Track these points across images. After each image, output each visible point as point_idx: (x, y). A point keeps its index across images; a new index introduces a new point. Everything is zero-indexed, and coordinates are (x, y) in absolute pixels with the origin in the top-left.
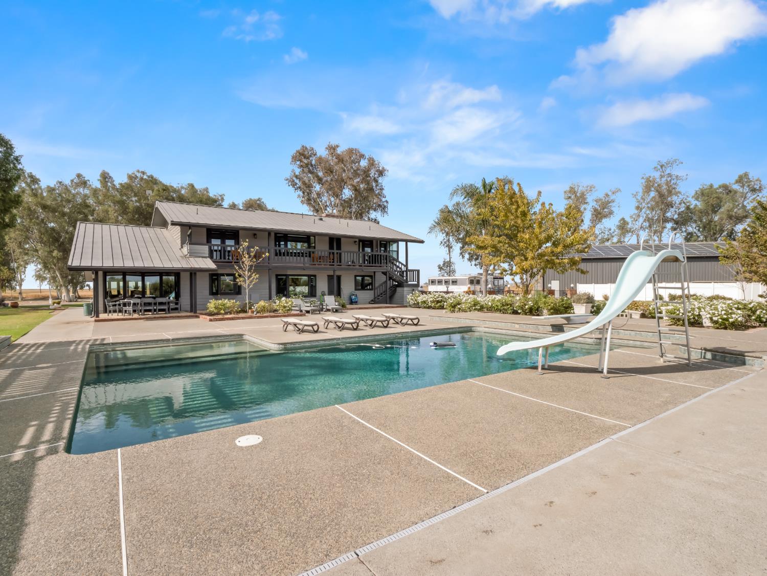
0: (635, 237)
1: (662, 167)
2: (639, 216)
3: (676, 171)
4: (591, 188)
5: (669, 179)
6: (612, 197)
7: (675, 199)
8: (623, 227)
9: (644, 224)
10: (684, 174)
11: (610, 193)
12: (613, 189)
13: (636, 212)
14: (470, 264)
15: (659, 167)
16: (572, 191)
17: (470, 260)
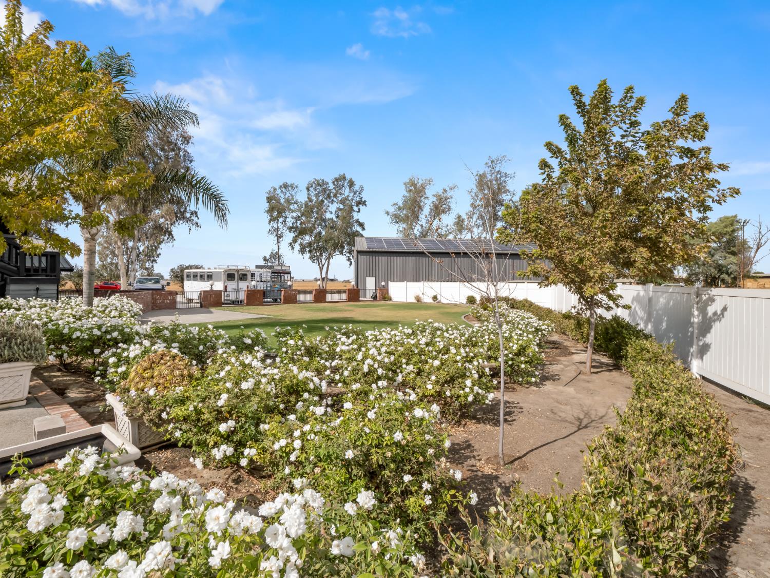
0: (469, 234)
1: (492, 162)
2: (473, 213)
3: (505, 168)
4: (430, 182)
5: (499, 176)
6: (449, 194)
7: (505, 197)
8: (460, 224)
9: (478, 221)
10: (513, 173)
11: (447, 189)
12: (451, 185)
13: (471, 209)
14: (302, 257)
15: (490, 163)
16: (412, 183)
17: (302, 251)
